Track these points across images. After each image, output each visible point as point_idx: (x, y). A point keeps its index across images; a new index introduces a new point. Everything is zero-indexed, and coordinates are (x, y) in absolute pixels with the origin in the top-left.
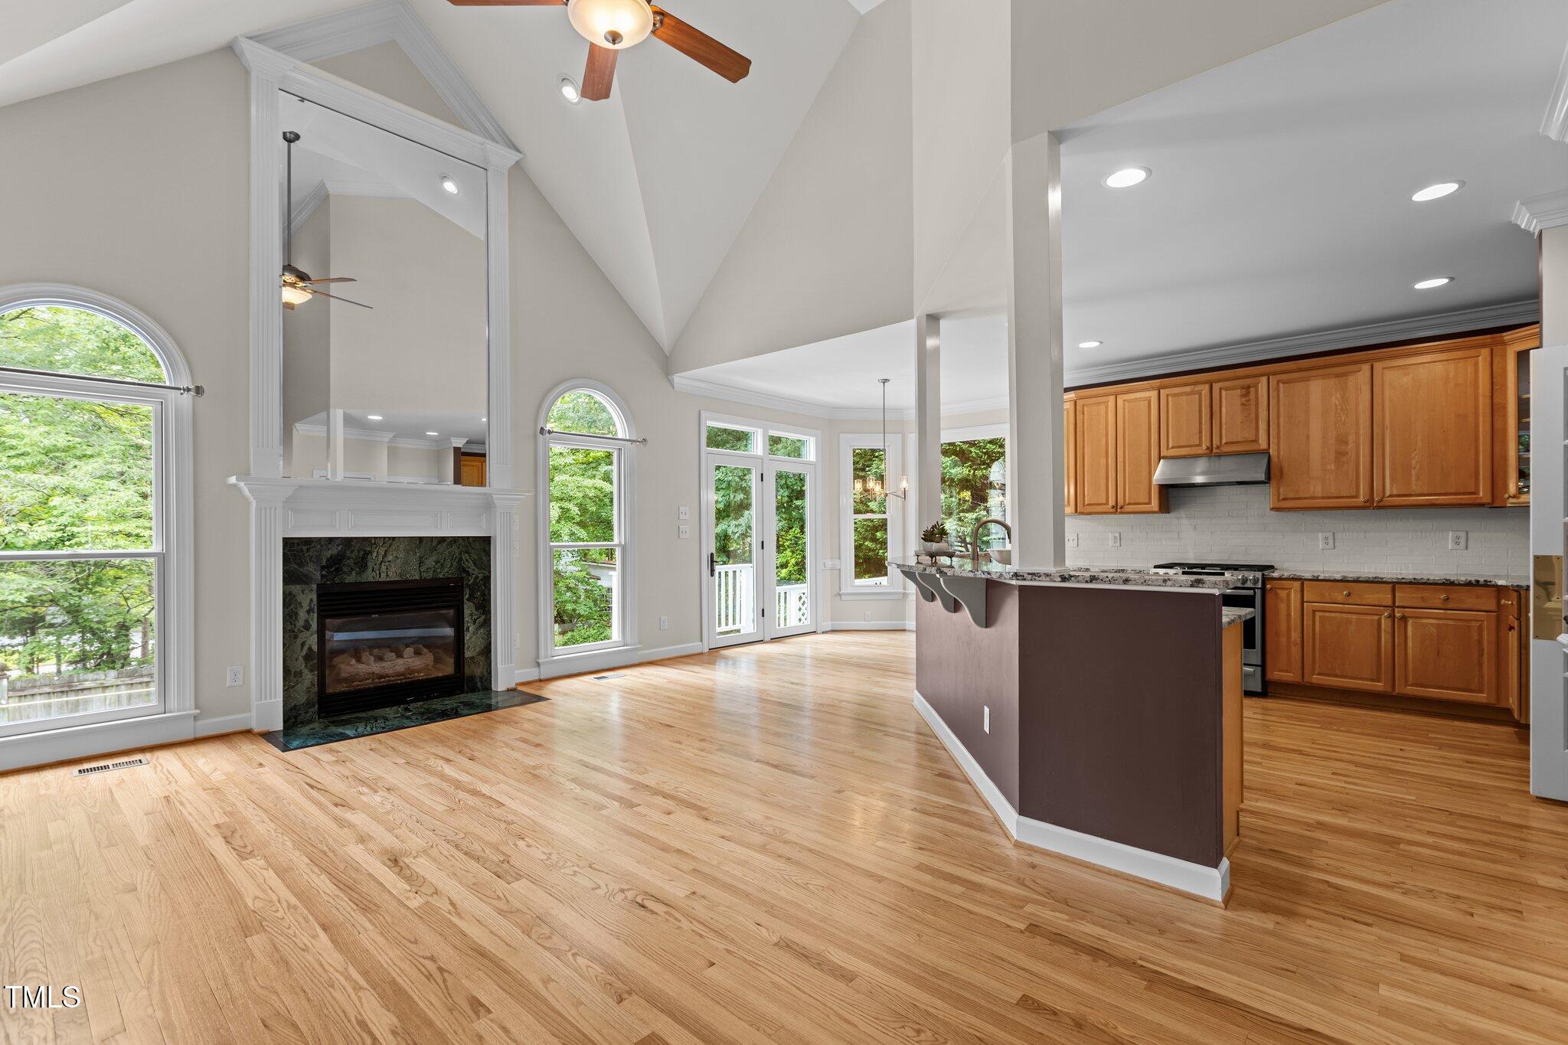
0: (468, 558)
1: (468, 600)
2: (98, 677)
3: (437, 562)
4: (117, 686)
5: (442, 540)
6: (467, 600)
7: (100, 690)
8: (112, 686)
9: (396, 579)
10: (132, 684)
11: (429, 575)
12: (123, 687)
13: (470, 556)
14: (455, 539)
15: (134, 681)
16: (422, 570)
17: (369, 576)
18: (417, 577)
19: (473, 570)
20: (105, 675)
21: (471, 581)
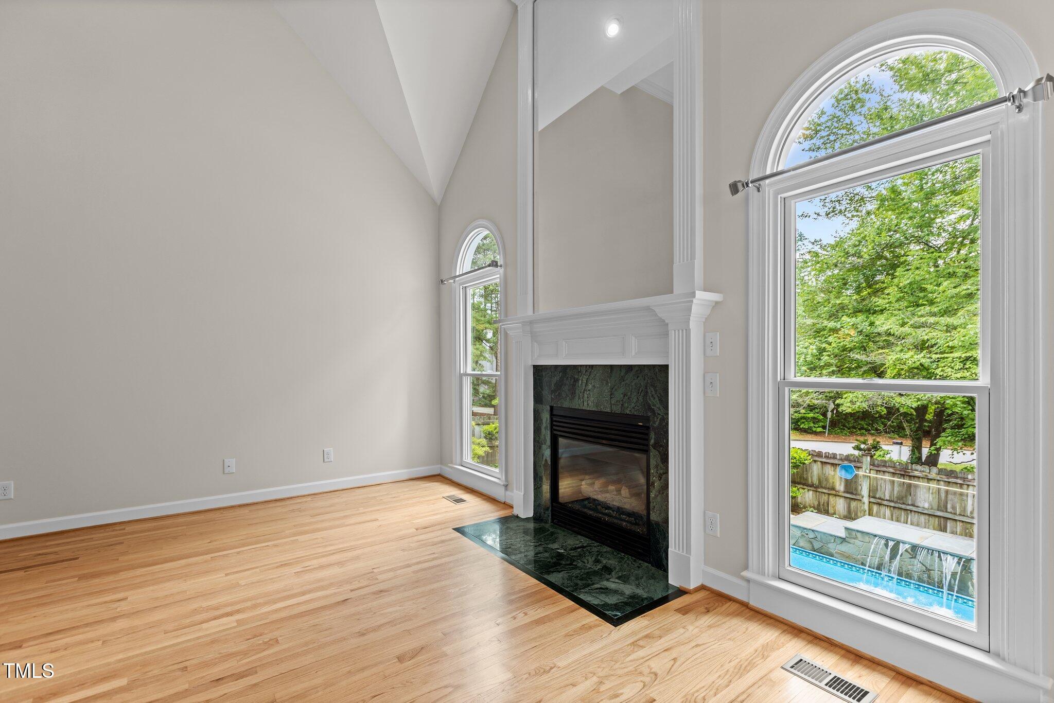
0: (653, 393)
1: (655, 446)
2: (925, 470)
3: (625, 395)
4: (938, 480)
5: (630, 368)
6: (652, 446)
7: (926, 480)
8: (935, 480)
9: (594, 409)
10: (949, 482)
11: (617, 409)
12: (942, 483)
13: (656, 391)
14: (642, 368)
15: (950, 480)
16: (613, 402)
17: (577, 404)
18: (608, 410)
19: (659, 408)
20: (930, 470)
21: (657, 423)
